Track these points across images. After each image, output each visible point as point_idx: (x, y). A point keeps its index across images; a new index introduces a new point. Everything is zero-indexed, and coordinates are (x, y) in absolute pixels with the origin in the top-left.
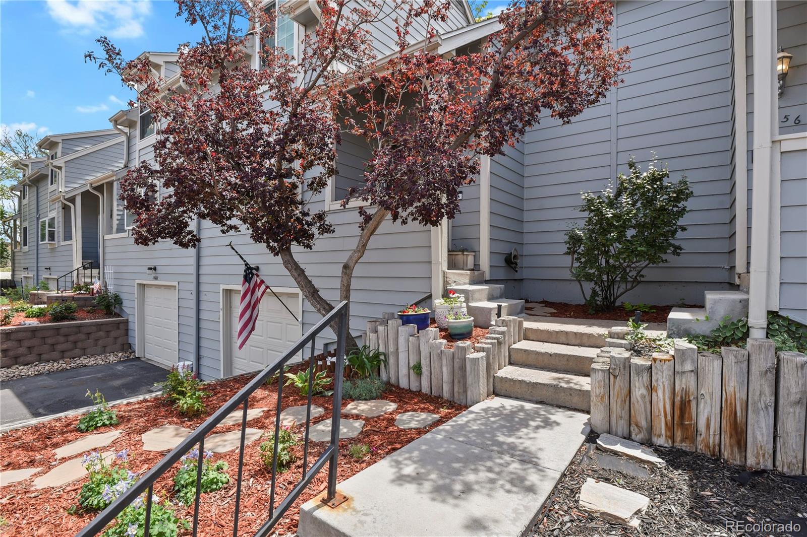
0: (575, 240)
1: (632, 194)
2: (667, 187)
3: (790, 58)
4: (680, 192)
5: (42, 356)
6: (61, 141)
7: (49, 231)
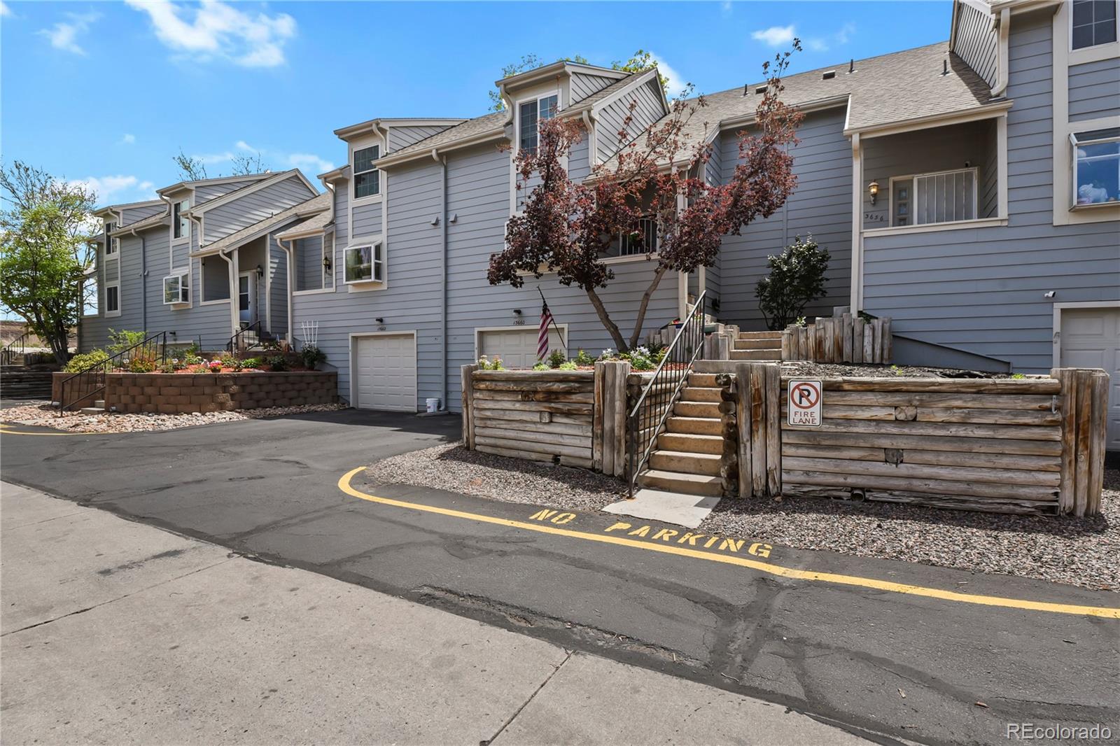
0: (763, 287)
1: (797, 257)
2: (817, 253)
3: (877, 186)
4: (824, 256)
5: (276, 402)
6: (194, 188)
7: (183, 289)
